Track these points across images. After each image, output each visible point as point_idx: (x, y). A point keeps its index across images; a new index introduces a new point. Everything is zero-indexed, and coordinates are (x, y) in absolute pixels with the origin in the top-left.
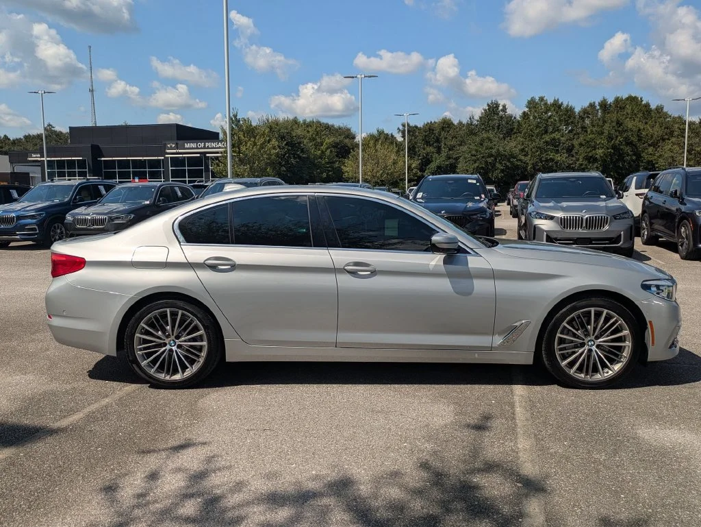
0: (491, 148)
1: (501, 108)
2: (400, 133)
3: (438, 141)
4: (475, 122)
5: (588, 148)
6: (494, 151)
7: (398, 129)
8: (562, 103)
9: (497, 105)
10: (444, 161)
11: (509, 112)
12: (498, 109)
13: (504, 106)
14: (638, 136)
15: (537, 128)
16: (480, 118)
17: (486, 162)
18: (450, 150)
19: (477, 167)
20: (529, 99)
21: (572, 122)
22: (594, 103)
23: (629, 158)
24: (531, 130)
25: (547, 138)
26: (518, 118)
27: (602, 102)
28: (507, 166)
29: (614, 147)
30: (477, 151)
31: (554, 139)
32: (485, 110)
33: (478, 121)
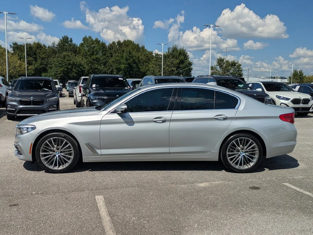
0: (70, 60)
1: (69, 40)
2: (12, 48)
3: (35, 54)
4: (56, 46)
5: (117, 63)
6: (71, 62)
7: (11, 46)
8: (100, 40)
9: (67, 38)
10: (39, 65)
11: (74, 42)
12: (68, 40)
13: (71, 39)
14: (138, 59)
15: (88, 52)
16: (58, 44)
17: (67, 68)
18: (42, 60)
19: (63, 70)
20: (84, 37)
21: (105, 50)
22: (115, 42)
23: (135, 70)
24: (86, 53)
25: (94, 57)
26: (78, 46)
27: (118, 42)
28: (78, 70)
29: (129, 64)
30: (62, 61)
31: (97, 58)
32: (61, 40)
33: (57, 45)
